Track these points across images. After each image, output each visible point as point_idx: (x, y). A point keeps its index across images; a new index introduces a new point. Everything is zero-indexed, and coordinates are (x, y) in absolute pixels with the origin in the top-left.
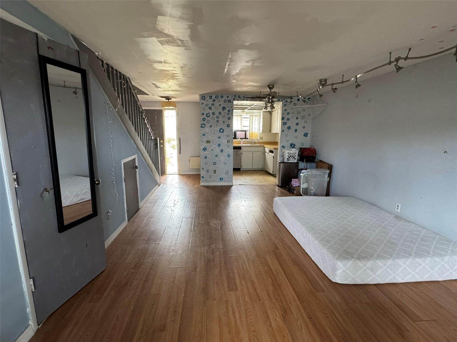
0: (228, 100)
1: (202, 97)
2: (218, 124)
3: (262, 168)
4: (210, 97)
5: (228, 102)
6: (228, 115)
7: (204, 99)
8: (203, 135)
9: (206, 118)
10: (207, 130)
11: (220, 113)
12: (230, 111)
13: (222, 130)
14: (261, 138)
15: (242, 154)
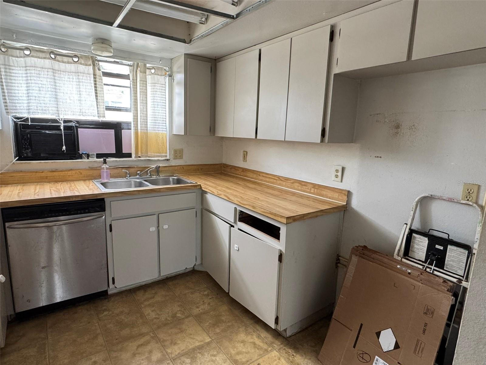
14: (178, 154)
15: (111, 231)
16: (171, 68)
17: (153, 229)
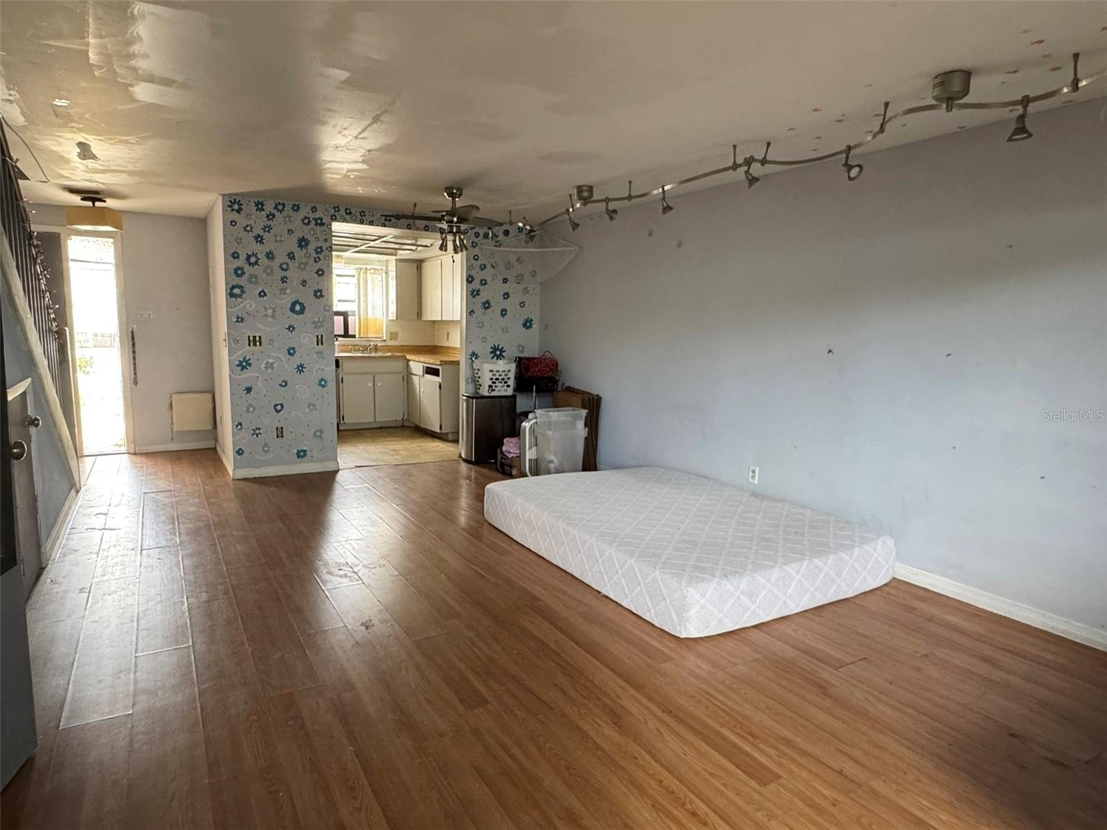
0: (316, 220)
1: (230, 201)
2: (287, 289)
3: (403, 419)
4: (257, 205)
5: (316, 224)
6: (316, 261)
7: (239, 211)
8: (238, 321)
9: (247, 268)
10: (249, 304)
11: (291, 256)
12: (322, 251)
13: (298, 308)
14: (393, 336)
15: (342, 382)
16: (387, 268)
17: (370, 385)
